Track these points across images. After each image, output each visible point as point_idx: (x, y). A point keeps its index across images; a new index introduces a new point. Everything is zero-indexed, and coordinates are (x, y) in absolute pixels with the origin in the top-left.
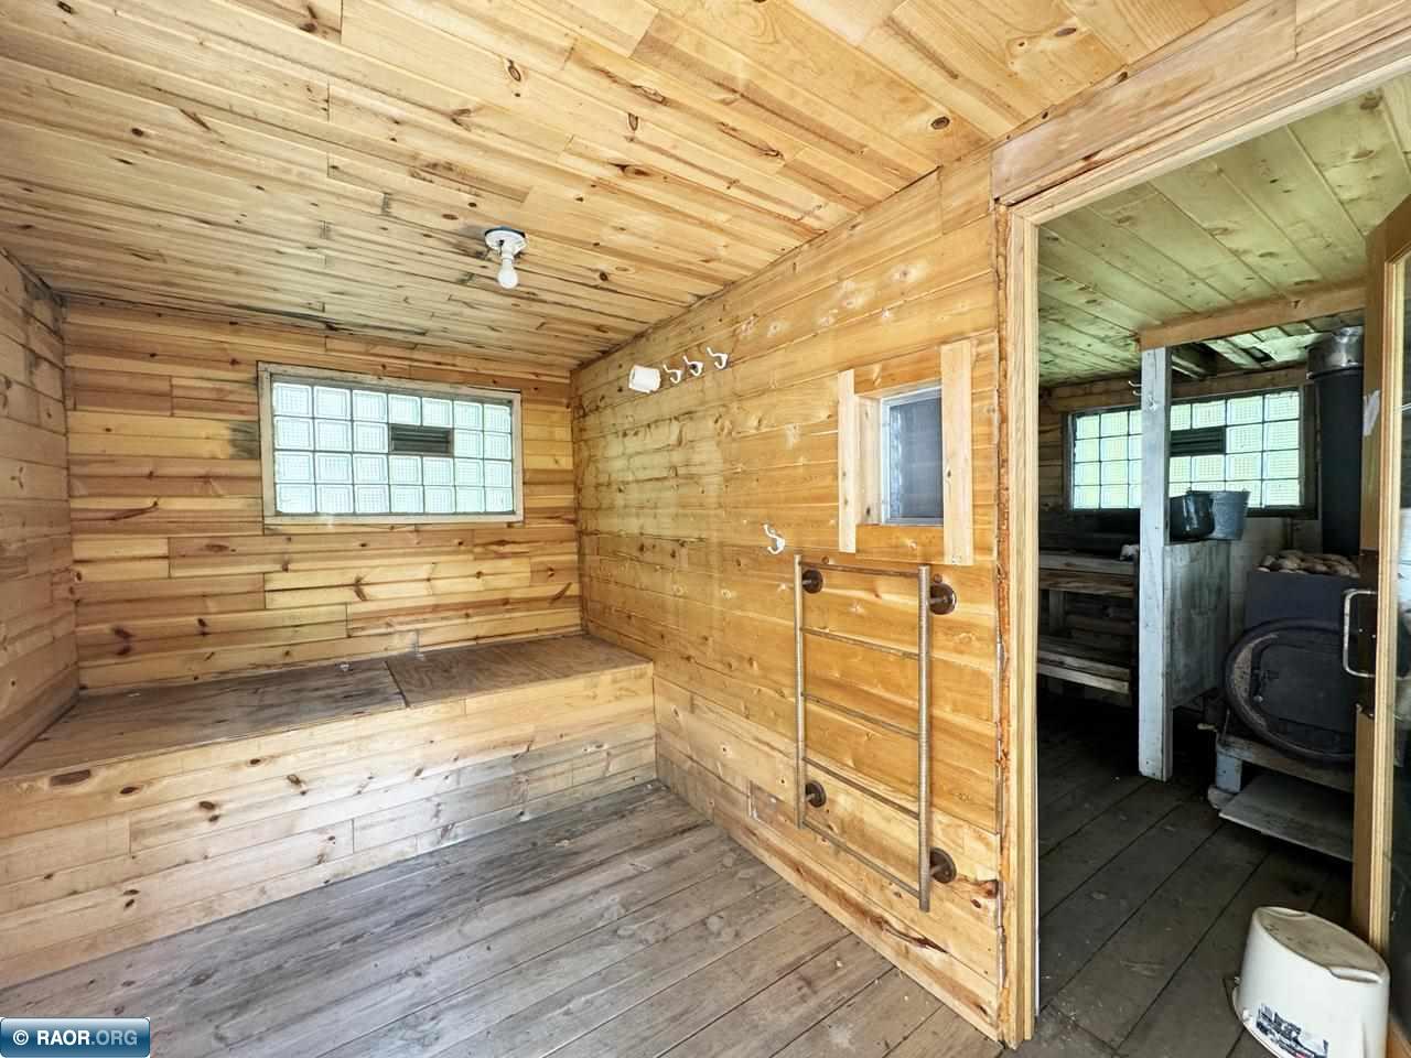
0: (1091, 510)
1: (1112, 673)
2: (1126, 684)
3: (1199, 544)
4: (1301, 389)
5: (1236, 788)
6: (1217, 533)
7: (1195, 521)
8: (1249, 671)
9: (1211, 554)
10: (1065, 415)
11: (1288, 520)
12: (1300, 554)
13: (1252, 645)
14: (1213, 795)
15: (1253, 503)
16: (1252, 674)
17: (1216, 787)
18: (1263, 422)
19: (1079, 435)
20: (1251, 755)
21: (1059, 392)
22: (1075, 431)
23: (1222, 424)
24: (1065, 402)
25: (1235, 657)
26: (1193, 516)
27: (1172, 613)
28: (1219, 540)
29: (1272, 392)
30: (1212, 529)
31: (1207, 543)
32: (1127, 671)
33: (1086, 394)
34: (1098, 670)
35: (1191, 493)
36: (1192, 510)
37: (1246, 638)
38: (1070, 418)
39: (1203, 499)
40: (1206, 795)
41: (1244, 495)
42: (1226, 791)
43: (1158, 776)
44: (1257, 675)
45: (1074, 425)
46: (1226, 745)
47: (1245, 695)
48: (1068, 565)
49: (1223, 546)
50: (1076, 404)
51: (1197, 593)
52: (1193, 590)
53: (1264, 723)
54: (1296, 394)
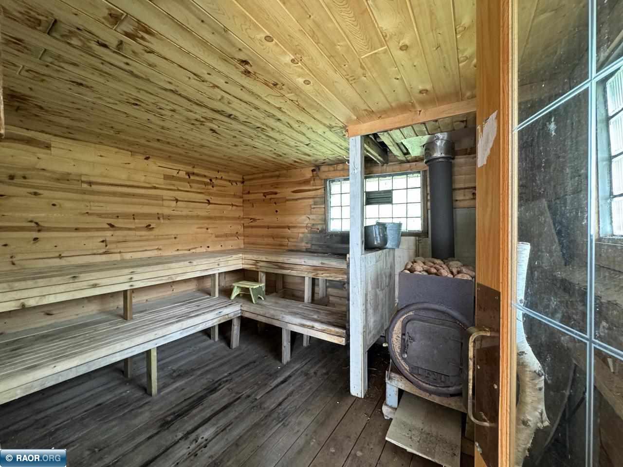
0: (337, 232)
1: (337, 333)
2: (344, 339)
3: (380, 251)
4: (421, 172)
5: (395, 405)
6: (389, 245)
7: (379, 239)
8: (400, 336)
9: (386, 256)
10: (326, 180)
11: (417, 238)
12: (423, 259)
13: (402, 319)
14: (385, 409)
15: (403, 229)
16: (402, 338)
17: (386, 405)
18: (407, 189)
19: (332, 192)
20: (402, 385)
21: (323, 168)
22: (330, 190)
23: (391, 189)
24: (326, 174)
25: (394, 327)
26: (378, 236)
27: (366, 295)
28: (390, 249)
29: (410, 173)
30: (386, 242)
31: (384, 250)
32: (345, 331)
33: (334, 170)
34: (331, 331)
35: (379, 224)
36: (377, 233)
37: (399, 315)
38: (328, 182)
39: (383, 226)
40: (381, 409)
41: (400, 225)
42: (391, 407)
43: (359, 396)
44: (404, 339)
45: (330, 186)
46: (390, 378)
47: (399, 351)
48: (322, 263)
49: (391, 251)
50: (330, 175)
51: (379, 280)
52: (377, 279)
53: (408, 369)
54: (419, 175)
